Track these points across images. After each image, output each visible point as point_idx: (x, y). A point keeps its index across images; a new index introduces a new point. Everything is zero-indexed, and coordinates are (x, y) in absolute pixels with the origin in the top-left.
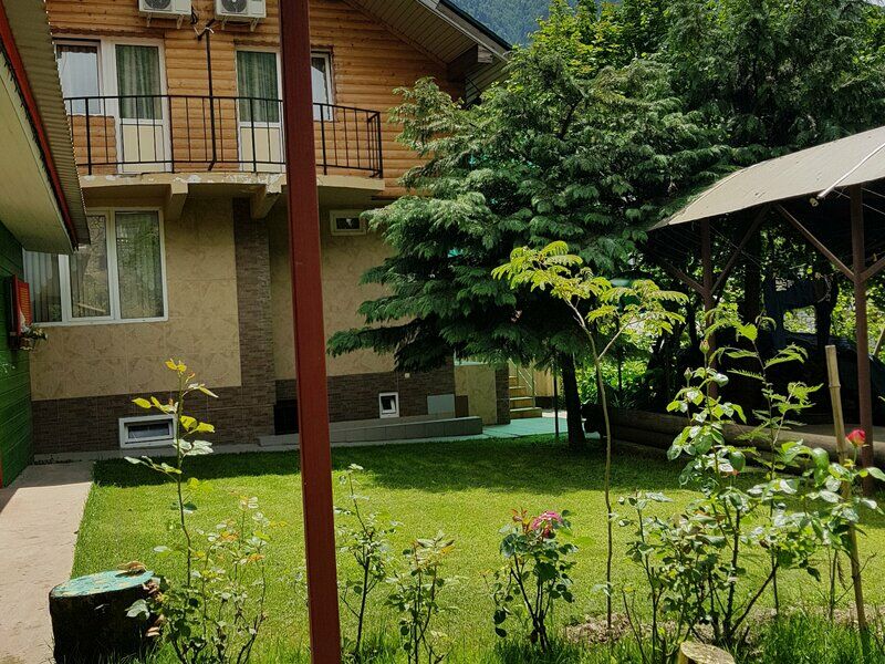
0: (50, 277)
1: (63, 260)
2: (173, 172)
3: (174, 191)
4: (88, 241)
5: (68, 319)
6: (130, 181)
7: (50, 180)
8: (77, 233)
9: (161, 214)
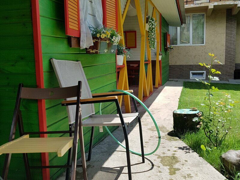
0: (175, 33)
1: (179, 28)
2: (210, 2)
3: (210, 8)
4: (185, 23)
5: (179, 44)
6: (197, 6)
7: (177, 6)
8: (182, 21)
9: (205, 15)
